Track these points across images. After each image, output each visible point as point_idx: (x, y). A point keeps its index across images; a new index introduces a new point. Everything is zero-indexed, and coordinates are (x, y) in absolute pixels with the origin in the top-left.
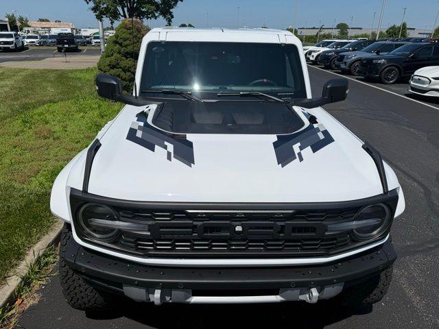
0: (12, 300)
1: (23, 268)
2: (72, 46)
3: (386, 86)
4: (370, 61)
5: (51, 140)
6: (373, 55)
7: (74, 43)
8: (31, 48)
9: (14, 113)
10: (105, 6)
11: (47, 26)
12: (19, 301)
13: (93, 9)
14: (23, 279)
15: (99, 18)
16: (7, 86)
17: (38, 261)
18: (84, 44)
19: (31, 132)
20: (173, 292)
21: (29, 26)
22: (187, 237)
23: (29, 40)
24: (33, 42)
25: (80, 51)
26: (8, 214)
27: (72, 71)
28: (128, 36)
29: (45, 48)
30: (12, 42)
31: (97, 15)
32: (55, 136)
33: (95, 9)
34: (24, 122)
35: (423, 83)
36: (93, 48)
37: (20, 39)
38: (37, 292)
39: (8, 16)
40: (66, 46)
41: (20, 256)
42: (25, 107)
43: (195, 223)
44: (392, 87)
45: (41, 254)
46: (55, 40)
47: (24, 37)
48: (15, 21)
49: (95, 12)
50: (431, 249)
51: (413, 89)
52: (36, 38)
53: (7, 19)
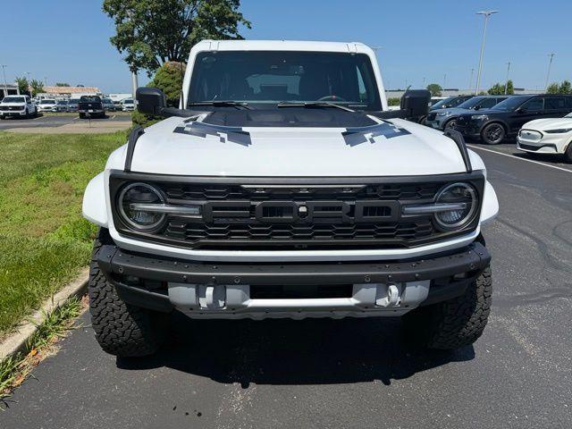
0: (24, 350)
1: (39, 317)
2: (98, 111)
3: (490, 146)
4: (467, 117)
5: (73, 196)
6: (471, 111)
7: (100, 108)
8: (45, 115)
9: (26, 172)
10: (142, 54)
11: (67, 92)
12: (33, 352)
13: (127, 60)
14: (38, 328)
15: (134, 70)
16: (16, 149)
17: (57, 311)
18: (112, 109)
19: (47, 189)
20: (228, 290)
21: (43, 92)
22: (243, 221)
23: (43, 106)
24: (48, 108)
25: (108, 117)
26: (20, 264)
27: (97, 135)
28: (171, 81)
29: (63, 114)
30: (23, 107)
31: (131, 68)
32: (78, 192)
33: (129, 60)
34: (39, 179)
35: (534, 137)
36: (123, 114)
37: (33, 105)
38: (56, 344)
39: (18, 81)
40: (91, 111)
41: (35, 305)
42: (40, 167)
43: (253, 203)
44: (497, 147)
45: (60, 304)
46: (77, 105)
47: (37, 103)
48: (26, 86)
49: (130, 63)
50: (547, 298)
51: (522, 146)
52: (53, 102)
53: (17, 84)
